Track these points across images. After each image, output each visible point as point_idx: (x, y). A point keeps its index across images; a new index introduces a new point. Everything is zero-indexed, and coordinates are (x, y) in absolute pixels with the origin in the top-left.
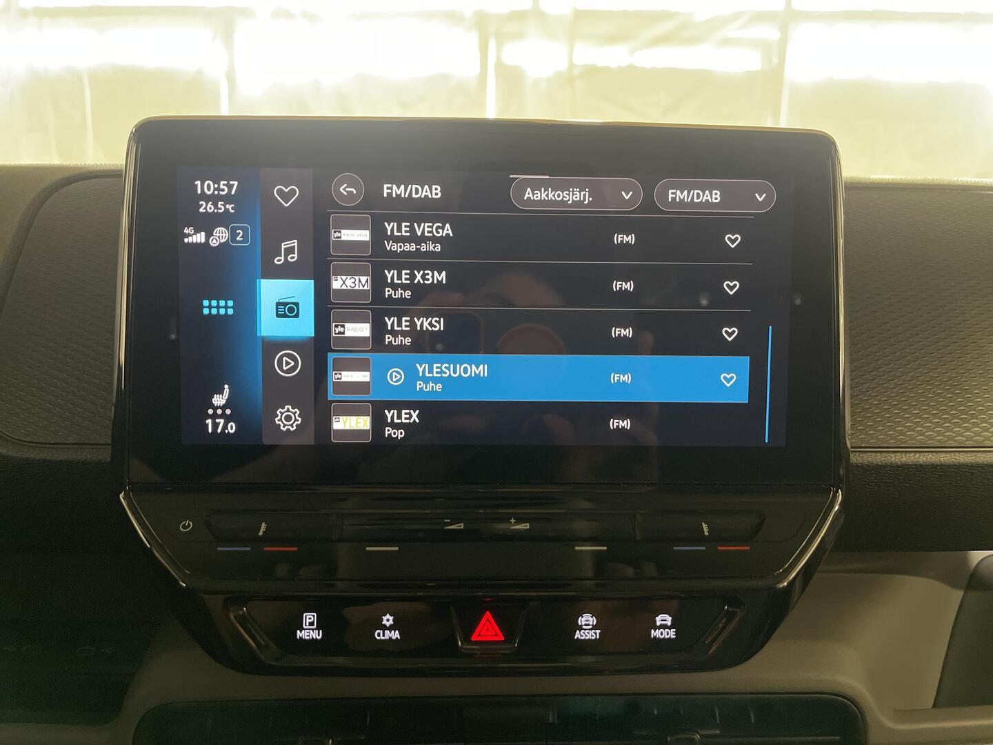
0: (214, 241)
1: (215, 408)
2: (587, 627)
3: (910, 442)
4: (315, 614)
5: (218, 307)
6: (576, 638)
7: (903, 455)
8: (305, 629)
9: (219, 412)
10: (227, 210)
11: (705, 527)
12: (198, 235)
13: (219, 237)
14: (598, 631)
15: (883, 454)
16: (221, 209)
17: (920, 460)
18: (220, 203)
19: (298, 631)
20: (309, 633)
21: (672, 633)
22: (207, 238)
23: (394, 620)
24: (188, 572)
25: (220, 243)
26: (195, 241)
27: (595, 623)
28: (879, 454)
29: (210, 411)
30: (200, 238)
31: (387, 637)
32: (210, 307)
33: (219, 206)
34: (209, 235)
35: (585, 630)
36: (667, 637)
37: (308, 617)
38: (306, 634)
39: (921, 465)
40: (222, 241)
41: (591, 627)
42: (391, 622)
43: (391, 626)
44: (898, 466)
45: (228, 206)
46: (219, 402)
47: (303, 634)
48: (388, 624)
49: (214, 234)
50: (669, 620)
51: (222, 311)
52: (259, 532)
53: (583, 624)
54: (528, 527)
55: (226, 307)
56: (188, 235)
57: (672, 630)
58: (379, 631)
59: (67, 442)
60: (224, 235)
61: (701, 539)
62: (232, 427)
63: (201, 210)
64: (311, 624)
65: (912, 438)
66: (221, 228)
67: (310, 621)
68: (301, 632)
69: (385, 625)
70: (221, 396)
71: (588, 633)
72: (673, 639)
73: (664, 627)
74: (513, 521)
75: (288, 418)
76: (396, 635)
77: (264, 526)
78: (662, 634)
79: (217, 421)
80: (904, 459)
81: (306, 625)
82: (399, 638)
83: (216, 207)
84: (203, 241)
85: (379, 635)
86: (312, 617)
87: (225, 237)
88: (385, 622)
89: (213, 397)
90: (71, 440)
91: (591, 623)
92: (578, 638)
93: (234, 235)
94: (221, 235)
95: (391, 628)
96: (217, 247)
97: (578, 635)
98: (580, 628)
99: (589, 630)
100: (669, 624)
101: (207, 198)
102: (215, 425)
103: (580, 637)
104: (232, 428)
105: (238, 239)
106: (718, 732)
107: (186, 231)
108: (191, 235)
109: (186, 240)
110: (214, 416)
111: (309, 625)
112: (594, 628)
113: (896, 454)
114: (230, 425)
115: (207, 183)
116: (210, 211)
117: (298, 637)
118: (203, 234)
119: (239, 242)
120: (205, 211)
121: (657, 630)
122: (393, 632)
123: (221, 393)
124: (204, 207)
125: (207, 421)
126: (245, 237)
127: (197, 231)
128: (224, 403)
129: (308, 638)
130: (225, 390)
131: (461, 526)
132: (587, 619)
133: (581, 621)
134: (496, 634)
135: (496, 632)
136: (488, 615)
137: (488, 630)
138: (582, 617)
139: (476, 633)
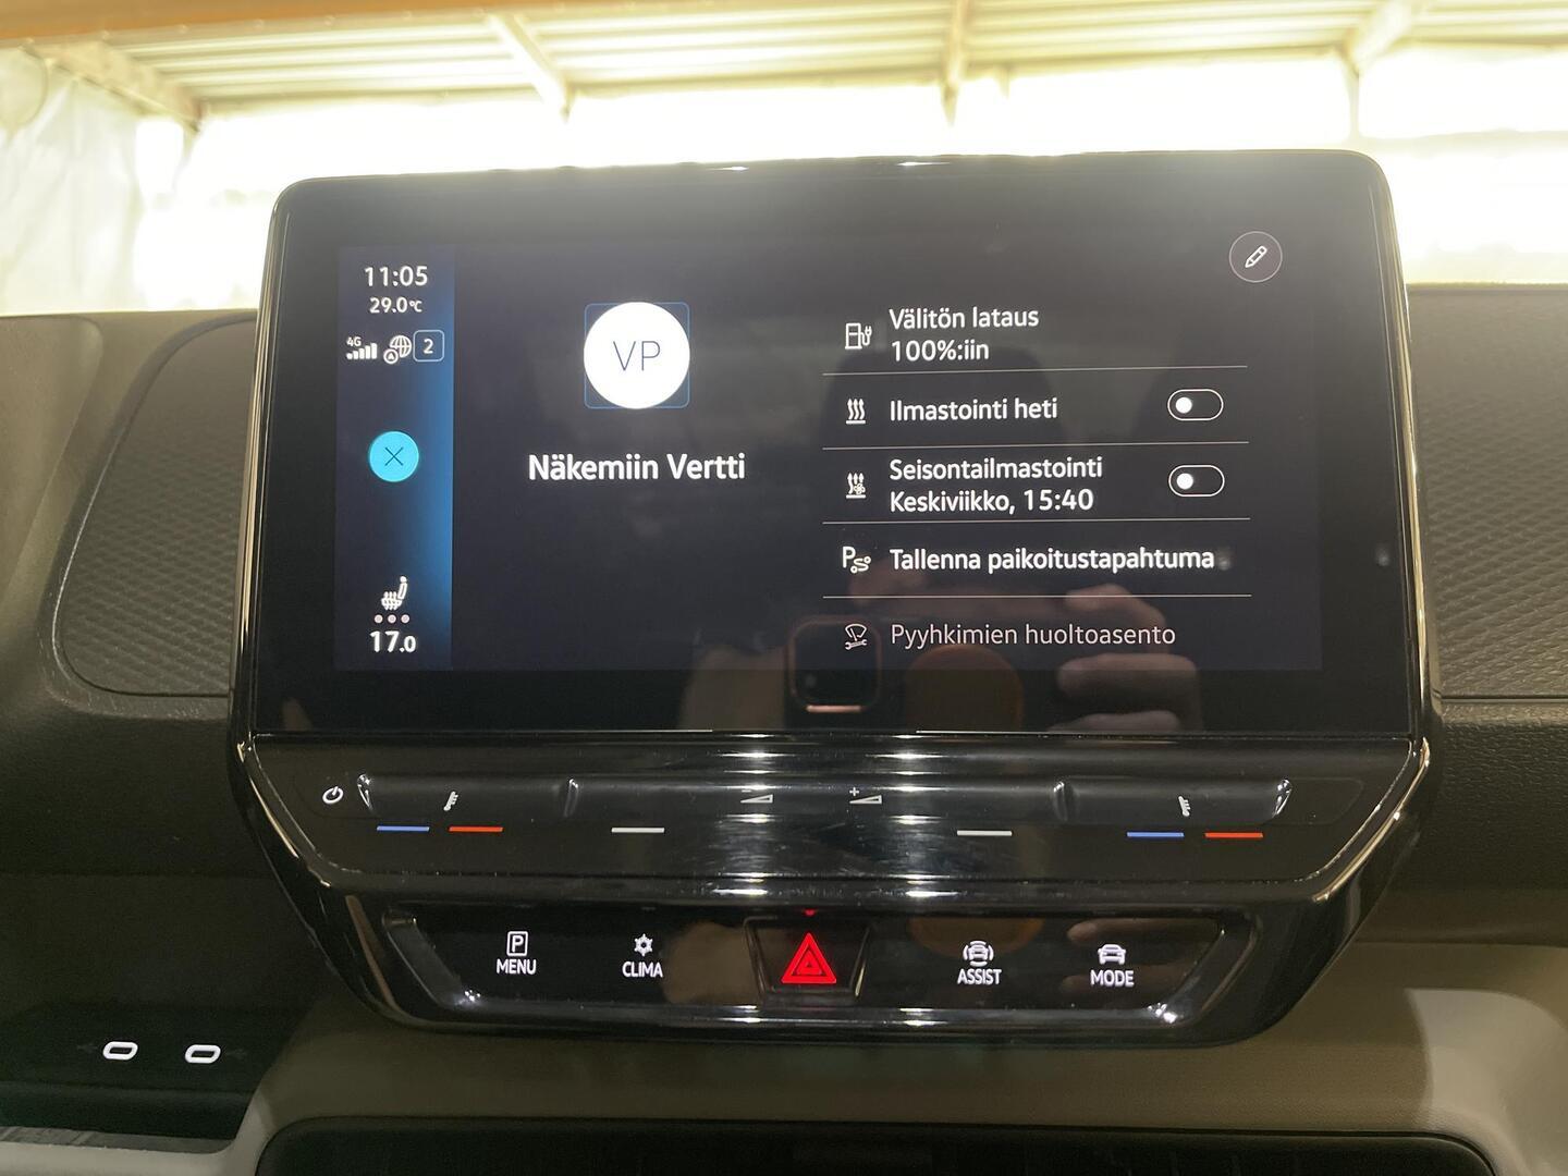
0: (391, 356)
1: (385, 614)
2: (979, 964)
3: (1556, 687)
4: (526, 933)
6: (959, 981)
7: (1545, 709)
8: (509, 958)
9: (392, 619)
10: (410, 309)
11: (1183, 802)
12: (367, 348)
13: (398, 350)
14: (997, 972)
15: (1510, 709)
16: (401, 308)
18: (401, 298)
19: (499, 962)
20: (516, 964)
21: (1128, 978)
22: (381, 351)
23: (653, 945)
24: (336, 866)
25: (400, 359)
26: (362, 357)
27: (991, 958)
28: (1502, 709)
29: (379, 619)
30: (370, 352)
31: (641, 974)
33: (400, 304)
34: (383, 346)
35: (975, 968)
36: (1118, 984)
37: (514, 938)
38: (512, 966)
40: (402, 356)
41: (985, 963)
42: (649, 948)
43: (648, 954)
45: (412, 303)
46: (392, 605)
47: (506, 966)
48: (644, 952)
49: (391, 346)
50: (1120, 955)
52: (445, 804)
53: (972, 957)
54: (881, 802)
56: (352, 349)
57: (1127, 972)
58: (628, 963)
60: (405, 346)
61: (1176, 821)
62: (410, 642)
63: (373, 310)
64: (520, 949)
66: (401, 337)
67: (518, 944)
68: (502, 963)
69: (639, 954)
70: (395, 594)
71: (981, 974)
72: (1129, 988)
73: (1113, 966)
74: (855, 792)
76: (656, 970)
77: (453, 796)
78: (1109, 978)
79: (388, 633)
80: (1547, 717)
81: (511, 952)
82: (662, 976)
83: (394, 306)
84: (374, 356)
85: (629, 969)
86: (521, 938)
87: (408, 349)
88: (638, 948)
89: (383, 597)
90: (179, 688)
91: (986, 958)
92: (962, 982)
93: (420, 346)
94: (401, 346)
95: (649, 959)
96: (395, 364)
97: (962, 977)
98: (967, 965)
99: (982, 968)
100: (1122, 961)
101: (380, 291)
102: (386, 640)
103: (966, 981)
105: (426, 352)
107: (350, 342)
108: (356, 349)
109: (349, 356)
110: (385, 626)
111: (517, 952)
112: (991, 965)
114: (407, 639)
115: (382, 270)
116: (386, 311)
117: (498, 971)
118: (374, 346)
119: (428, 356)
120: (378, 311)
121: (1101, 972)
122: (652, 964)
123: (395, 589)
124: (376, 306)
125: (373, 634)
126: (437, 348)
127: (365, 342)
128: (400, 604)
129: (514, 972)
130: (402, 585)
131: (768, 799)
132: (977, 950)
133: (968, 954)
134: (823, 973)
135: (822, 970)
136: (809, 939)
137: (809, 966)
138: (970, 946)
139: (790, 971)
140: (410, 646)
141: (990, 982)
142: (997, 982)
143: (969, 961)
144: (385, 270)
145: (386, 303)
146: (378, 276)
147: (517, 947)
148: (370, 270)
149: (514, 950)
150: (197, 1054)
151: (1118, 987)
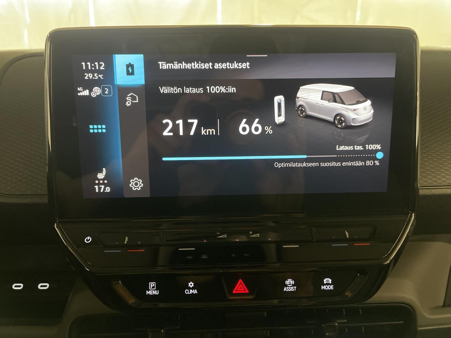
0: (94, 94)
1: (99, 180)
2: (290, 285)
3: (443, 183)
4: (155, 283)
5: (98, 129)
7: (440, 190)
8: (150, 290)
9: (101, 182)
10: (99, 78)
11: (347, 233)
12: (85, 91)
13: (96, 92)
14: (295, 287)
15: (430, 190)
16: (96, 77)
17: (447, 192)
18: (95, 74)
19: (147, 291)
20: (152, 292)
21: (332, 287)
22: (90, 93)
23: (194, 285)
24: (90, 263)
25: (97, 95)
26: (83, 95)
27: (293, 283)
28: (428, 190)
30: (86, 93)
31: (191, 293)
32: (93, 129)
33: (95, 76)
34: (91, 91)
35: (289, 287)
36: (329, 289)
37: (151, 284)
38: (151, 292)
39: (448, 195)
40: (98, 94)
41: (291, 285)
42: (193, 285)
43: (192, 287)
44: (437, 196)
45: (100, 76)
46: (101, 177)
47: (149, 293)
48: (191, 286)
49: (93, 91)
51: (100, 131)
53: (288, 284)
54: (259, 236)
55: (102, 129)
57: (332, 286)
58: (187, 290)
59: (26, 194)
61: (345, 240)
62: (108, 189)
63: (86, 78)
64: (153, 287)
65: (444, 181)
67: (153, 286)
69: (190, 287)
70: (102, 174)
71: (290, 288)
72: (333, 290)
73: (328, 284)
74: (251, 233)
75: (136, 184)
76: (195, 292)
77: (127, 238)
78: (327, 288)
79: (100, 186)
80: (440, 192)
82: (197, 293)
83: (93, 76)
84: (88, 94)
85: (187, 292)
87: (99, 92)
88: (190, 286)
89: (98, 175)
90: (28, 193)
91: (292, 284)
93: (104, 91)
94: (97, 91)
95: (193, 288)
96: (95, 97)
97: (285, 289)
98: (286, 286)
99: (291, 286)
100: (330, 282)
101: (88, 71)
102: (100, 188)
105: (106, 93)
106: (345, 321)
107: (79, 89)
108: (81, 92)
109: (79, 94)
110: (99, 184)
111: (152, 288)
112: (293, 285)
113: (436, 189)
114: (107, 188)
115: (88, 64)
116: (91, 78)
117: (147, 294)
118: (88, 91)
119: (107, 94)
120: (88, 78)
121: (324, 286)
122: (194, 290)
123: (101, 172)
124: (87, 76)
125: (95, 187)
126: (109, 91)
127: (84, 89)
128: (103, 177)
129: (152, 294)
130: (104, 171)
131: (225, 236)
132: (290, 282)
133: (287, 282)
134: (245, 290)
135: (245, 289)
136: (240, 281)
137: (241, 288)
138: (287, 281)
139: (235, 290)
140: (108, 190)
141: (293, 290)
142: (295, 290)
143: (287, 284)
144: (89, 63)
145: (90, 75)
146: (87, 66)
147: (152, 287)
148: (83, 63)
149: (151, 288)
150: (42, 286)
151: (330, 290)
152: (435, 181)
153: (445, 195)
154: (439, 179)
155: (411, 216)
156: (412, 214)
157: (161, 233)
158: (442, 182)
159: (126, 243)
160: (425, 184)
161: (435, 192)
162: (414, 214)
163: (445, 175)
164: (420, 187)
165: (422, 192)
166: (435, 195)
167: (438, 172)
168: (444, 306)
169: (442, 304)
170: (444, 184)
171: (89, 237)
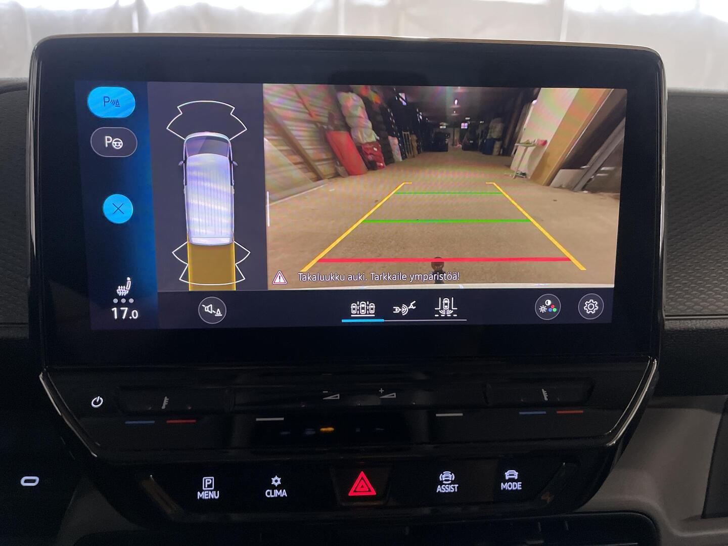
1: (120, 298)
2: (447, 484)
3: (704, 310)
4: (213, 478)
7: (698, 321)
8: (205, 491)
9: (123, 301)
11: (544, 392)
14: (456, 486)
15: (682, 321)
17: (710, 325)
19: (199, 493)
20: (208, 493)
21: (519, 485)
23: (281, 481)
24: (99, 445)
27: (453, 479)
28: (678, 321)
29: (116, 301)
31: (276, 495)
35: (446, 484)
36: (514, 488)
37: (206, 480)
38: (206, 495)
39: (711, 330)
41: (450, 482)
42: (279, 483)
43: (279, 485)
44: (693, 331)
46: (123, 293)
47: (203, 495)
48: (276, 484)
50: (516, 475)
52: (162, 406)
53: (444, 479)
57: (519, 483)
58: (268, 490)
61: (541, 405)
62: (135, 313)
64: (210, 486)
65: (704, 307)
67: (209, 483)
68: (201, 493)
69: (274, 485)
70: (124, 287)
71: (448, 487)
72: (520, 490)
73: (512, 480)
74: (381, 391)
76: (283, 493)
77: (166, 400)
78: (510, 486)
79: (122, 308)
80: (698, 325)
82: (286, 496)
85: (269, 493)
86: (211, 481)
88: (273, 483)
89: (118, 289)
91: (450, 479)
92: (439, 492)
95: (279, 488)
97: (439, 489)
98: (441, 483)
99: (449, 484)
100: (516, 478)
102: (120, 313)
103: (441, 491)
104: (135, 315)
106: (542, 542)
110: (119, 305)
111: (208, 487)
112: (453, 482)
113: (692, 321)
114: (133, 312)
117: (198, 498)
121: (506, 483)
122: (281, 490)
123: (124, 284)
125: (113, 309)
128: (127, 293)
129: (207, 498)
130: (128, 282)
131: (337, 397)
132: (447, 476)
133: (442, 477)
134: (370, 491)
135: (369, 488)
136: (362, 474)
137: (362, 487)
138: (443, 474)
139: (353, 489)
140: (135, 316)
141: (452, 491)
142: (456, 490)
143: (442, 481)
147: (208, 485)
149: (206, 486)
150: (26, 481)
151: (514, 490)
152: (689, 308)
153: (707, 330)
154: (697, 304)
155: (652, 365)
156: (653, 361)
157: (227, 391)
158: (702, 308)
159: (164, 407)
160: (673, 312)
161: (690, 325)
162: (656, 361)
163: (707, 297)
164: (666, 316)
165: (669, 325)
166: (690, 330)
167: (694, 292)
168: (704, 516)
169: (700, 512)
170: (706, 311)
171: (99, 397)
